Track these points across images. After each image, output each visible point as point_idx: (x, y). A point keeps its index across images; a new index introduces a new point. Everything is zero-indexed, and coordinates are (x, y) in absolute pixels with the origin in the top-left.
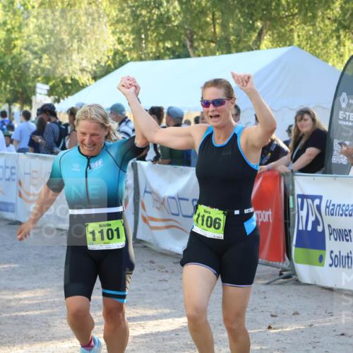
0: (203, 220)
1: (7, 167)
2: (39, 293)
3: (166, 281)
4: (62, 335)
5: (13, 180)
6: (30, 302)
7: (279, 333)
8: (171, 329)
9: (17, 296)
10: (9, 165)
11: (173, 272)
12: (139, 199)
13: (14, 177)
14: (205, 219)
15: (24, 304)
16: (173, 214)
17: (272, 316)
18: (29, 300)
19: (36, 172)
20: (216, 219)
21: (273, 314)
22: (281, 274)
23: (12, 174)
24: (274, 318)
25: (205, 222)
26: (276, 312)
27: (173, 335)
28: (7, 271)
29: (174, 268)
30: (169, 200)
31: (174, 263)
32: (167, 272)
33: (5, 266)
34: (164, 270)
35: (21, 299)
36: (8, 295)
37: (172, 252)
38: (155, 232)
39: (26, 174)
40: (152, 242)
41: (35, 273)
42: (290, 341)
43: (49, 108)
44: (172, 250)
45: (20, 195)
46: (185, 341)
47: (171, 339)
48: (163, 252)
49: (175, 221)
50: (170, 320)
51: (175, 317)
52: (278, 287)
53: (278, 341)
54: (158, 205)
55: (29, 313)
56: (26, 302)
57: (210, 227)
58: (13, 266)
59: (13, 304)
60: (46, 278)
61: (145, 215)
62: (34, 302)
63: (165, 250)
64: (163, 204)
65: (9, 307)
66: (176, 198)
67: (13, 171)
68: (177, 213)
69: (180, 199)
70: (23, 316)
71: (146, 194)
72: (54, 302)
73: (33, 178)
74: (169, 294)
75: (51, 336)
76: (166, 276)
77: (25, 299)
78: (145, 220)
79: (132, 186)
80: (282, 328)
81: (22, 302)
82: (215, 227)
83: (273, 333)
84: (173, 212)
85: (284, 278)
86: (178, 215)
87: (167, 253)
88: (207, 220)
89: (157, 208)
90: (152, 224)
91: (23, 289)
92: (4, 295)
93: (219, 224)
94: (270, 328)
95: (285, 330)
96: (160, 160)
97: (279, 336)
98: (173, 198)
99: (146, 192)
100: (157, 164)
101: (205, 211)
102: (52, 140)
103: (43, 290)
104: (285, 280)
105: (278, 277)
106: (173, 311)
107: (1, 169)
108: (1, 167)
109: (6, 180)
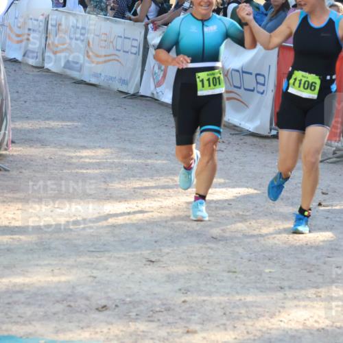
0: (300, 84)
1: (78, 28)
2: (100, 152)
3: (222, 151)
4: (119, 195)
5: (82, 40)
6: (91, 161)
7: (329, 211)
8: (225, 198)
9: (78, 154)
10: (80, 25)
11: (229, 143)
13: (83, 37)
14: (303, 82)
15: (85, 162)
16: (235, 87)
17: (323, 193)
18: (90, 159)
19: (106, 34)
20: (313, 83)
21: (324, 191)
22: (334, 153)
23: (81, 34)
24: (324, 196)
25: (302, 85)
26: (327, 190)
27: (226, 204)
28: (70, 129)
29: (230, 139)
30: (233, 72)
31: (231, 134)
32: (223, 142)
33: (69, 124)
34: (221, 141)
35: (82, 157)
36: (70, 152)
39: (95, 35)
41: (97, 133)
42: (338, 219)
44: (231, 121)
46: (237, 211)
47: (223, 208)
49: (236, 93)
50: (224, 190)
51: (229, 187)
52: (331, 165)
53: (327, 218)
55: (88, 171)
56: (87, 160)
57: (307, 88)
58: (76, 124)
59: (74, 160)
60: (107, 138)
62: (94, 161)
65: (70, 164)
66: (241, 71)
67: (83, 31)
68: (239, 86)
69: (243, 72)
70: (83, 174)
72: (113, 163)
73: (102, 40)
74: (224, 164)
75: (108, 195)
76: (223, 146)
77: (86, 157)
80: (332, 206)
81: (82, 160)
82: (311, 89)
83: (323, 210)
84: (235, 84)
85: (337, 157)
86: (240, 88)
87: (225, 124)
88: (305, 84)
91: (84, 147)
92: (66, 151)
93: (315, 87)
94: (320, 204)
95: (334, 208)
97: (328, 213)
98: (238, 71)
101: (303, 76)
102: (125, 4)
103: (103, 150)
104: (338, 159)
105: (331, 156)
106: (227, 181)
107: (72, 29)
108: (73, 27)
109: (77, 39)
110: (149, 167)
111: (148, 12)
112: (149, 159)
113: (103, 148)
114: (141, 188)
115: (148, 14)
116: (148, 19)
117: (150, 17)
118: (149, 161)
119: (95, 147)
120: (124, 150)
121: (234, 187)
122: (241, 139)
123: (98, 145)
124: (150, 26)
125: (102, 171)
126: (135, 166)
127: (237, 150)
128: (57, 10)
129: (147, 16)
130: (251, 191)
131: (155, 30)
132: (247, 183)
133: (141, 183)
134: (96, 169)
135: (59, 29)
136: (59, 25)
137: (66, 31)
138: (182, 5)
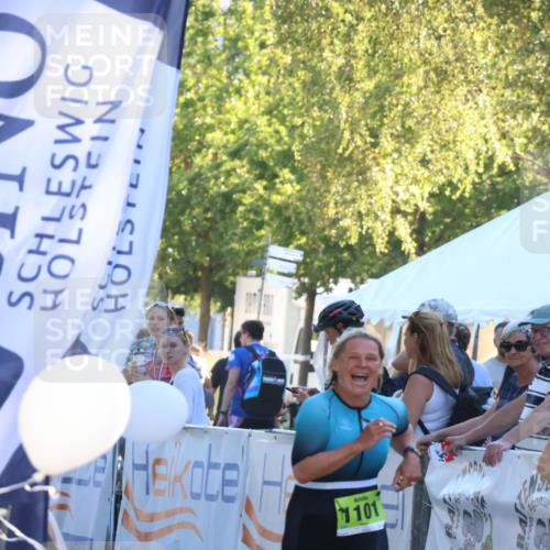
1: (213, 466)
5: (229, 499)
23: (226, 483)
39: (266, 482)
43: (345, 314)
45: (246, 539)
107: (198, 472)
108: (198, 464)
109: (211, 498)
111: (422, 411)
115: (424, 418)
116: (426, 431)
117: (428, 426)
124: (435, 449)
129: (421, 424)
131: (450, 459)
135: (155, 475)
136: (158, 462)
137: (178, 479)
138: (526, 388)
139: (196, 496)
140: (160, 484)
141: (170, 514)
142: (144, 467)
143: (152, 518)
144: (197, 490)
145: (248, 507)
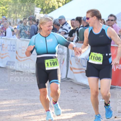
0: (94, 58)
1: (11, 45)
5: (14, 51)
8: (68, 118)
10: (12, 44)
11: (80, 93)
12: (69, 59)
13: (14, 50)
16: (83, 66)
19: (24, 47)
23: (13, 48)
30: (82, 60)
31: (82, 89)
32: (77, 92)
34: (76, 92)
37: (83, 84)
38: (75, 74)
39: (19, 48)
40: (74, 79)
44: (83, 83)
45: (17, 58)
48: (79, 84)
54: (77, 62)
57: (97, 60)
61: (71, 67)
63: (80, 83)
64: (79, 61)
67: (14, 47)
69: (86, 59)
71: (72, 57)
73: (23, 50)
76: (76, 94)
78: (71, 69)
79: (66, 53)
82: (99, 60)
87: (81, 84)
88: (96, 58)
89: (77, 64)
90: (74, 71)
96: (79, 41)
98: (84, 59)
99: (72, 56)
100: (78, 43)
101: (95, 55)
106: (72, 110)
107: (9, 46)
108: (9, 45)
109: (11, 51)
110: (35, 106)
112: (37, 102)
113: (15, 99)
114: (27, 116)
118: (36, 104)
119: (11, 99)
120: (25, 99)
121: (74, 112)
122: (87, 91)
123: (13, 98)
125: (10, 110)
126: (28, 106)
127: (83, 96)
128: (1, 38)
130: (82, 113)
132: (82, 110)
133: (28, 114)
134: (8, 109)
135: (3, 47)
136: (3, 45)
137: (6, 48)
138: (58, 30)
139: (9, 51)
140: (4, 49)
141: (6, 54)
142: (1, 46)
143: (3, 55)
144: (9, 49)
145: (17, 52)
